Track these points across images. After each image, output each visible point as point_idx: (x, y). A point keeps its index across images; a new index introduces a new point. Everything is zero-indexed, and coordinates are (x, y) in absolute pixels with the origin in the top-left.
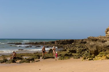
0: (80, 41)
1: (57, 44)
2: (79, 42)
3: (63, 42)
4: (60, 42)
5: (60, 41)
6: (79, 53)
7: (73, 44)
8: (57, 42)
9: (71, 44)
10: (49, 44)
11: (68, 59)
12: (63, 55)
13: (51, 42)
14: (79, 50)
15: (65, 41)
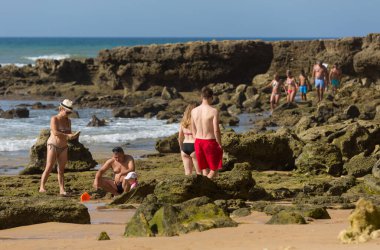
0: (330, 51)
1: (111, 83)
3: (167, 64)
4: (141, 69)
5: (135, 56)
6: (318, 168)
7: (260, 80)
8: (113, 62)
9: (249, 83)
10: (33, 89)
11: (215, 226)
12: (168, 189)
13: (57, 62)
14: (319, 137)
15: (188, 54)
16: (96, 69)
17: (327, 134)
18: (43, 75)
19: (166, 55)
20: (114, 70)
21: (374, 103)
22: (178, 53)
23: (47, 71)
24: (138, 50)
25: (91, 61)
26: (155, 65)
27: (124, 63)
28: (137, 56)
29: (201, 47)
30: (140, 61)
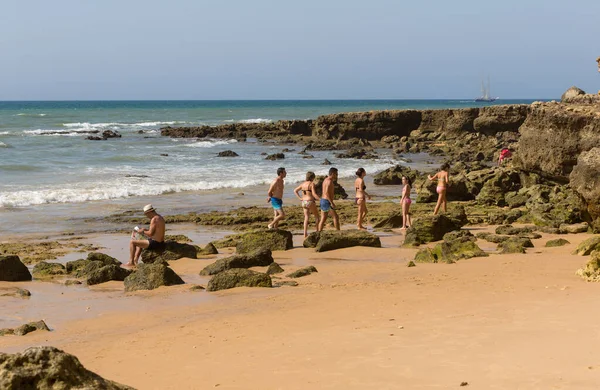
1: (325, 135)
2: (448, 126)
3: (358, 124)
4: (343, 127)
5: (340, 119)
6: (491, 202)
7: (415, 134)
8: (326, 122)
9: (408, 135)
10: (278, 139)
11: (475, 256)
12: (422, 224)
13: (291, 122)
14: (477, 178)
15: (371, 118)
16: (313, 126)
17: (482, 176)
18: (283, 130)
19: (359, 119)
20: (327, 128)
21: (492, 150)
22: (365, 118)
23: (285, 127)
24: (342, 116)
25: (310, 121)
26: (352, 125)
27: (333, 124)
28: (341, 119)
29: (379, 114)
30: (343, 122)
